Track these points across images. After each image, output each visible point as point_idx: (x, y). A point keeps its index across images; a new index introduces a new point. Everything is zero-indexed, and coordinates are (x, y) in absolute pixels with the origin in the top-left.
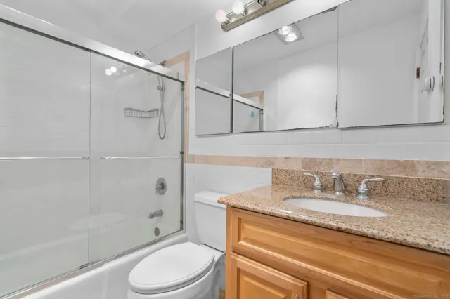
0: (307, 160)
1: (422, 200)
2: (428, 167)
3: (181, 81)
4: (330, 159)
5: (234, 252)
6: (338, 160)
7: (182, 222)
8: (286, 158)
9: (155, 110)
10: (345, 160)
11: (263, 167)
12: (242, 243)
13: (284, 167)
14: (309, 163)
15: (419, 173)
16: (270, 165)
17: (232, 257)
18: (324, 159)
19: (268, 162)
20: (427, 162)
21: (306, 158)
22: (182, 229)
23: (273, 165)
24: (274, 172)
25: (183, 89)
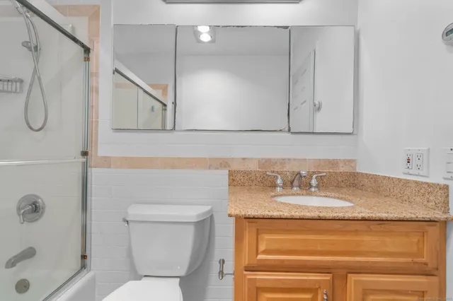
0: (264, 161)
1: (342, 187)
2: (345, 164)
3: (83, 45)
4: (284, 160)
5: (246, 271)
6: (289, 159)
7: (84, 257)
8: (244, 159)
9: (15, 81)
10: (294, 159)
11: (217, 168)
12: (260, 257)
13: (242, 168)
14: (266, 163)
15: (341, 168)
16: (225, 167)
17: (249, 277)
18: (278, 159)
19: (223, 163)
20: (344, 160)
21: (262, 159)
22: (83, 266)
23: (229, 166)
24: (231, 174)
25: (87, 59)
